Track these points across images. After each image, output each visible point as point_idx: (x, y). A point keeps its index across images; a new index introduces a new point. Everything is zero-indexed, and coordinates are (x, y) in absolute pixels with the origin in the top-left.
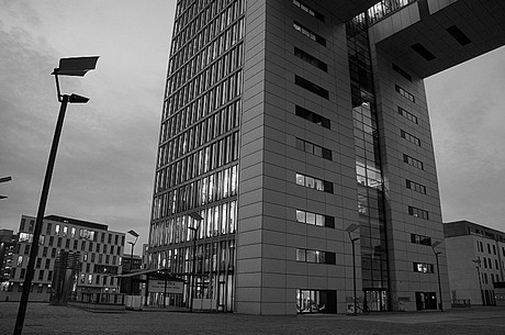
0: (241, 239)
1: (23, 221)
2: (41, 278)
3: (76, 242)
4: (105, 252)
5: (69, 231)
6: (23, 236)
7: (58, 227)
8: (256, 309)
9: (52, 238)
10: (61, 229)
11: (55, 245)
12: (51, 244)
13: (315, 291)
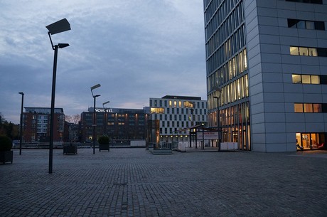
0: (253, 101)
1: (151, 101)
2: (166, 132)
3: (183, 109)
4: (201, 113)
5: (178, 103)
6: (153, 109)
7: (171, 102)
8: (263, 148)
9: (168, 109)
10: (173, 103)
11: (171, 113)
12: (168, 112)
13: (316, 133)
